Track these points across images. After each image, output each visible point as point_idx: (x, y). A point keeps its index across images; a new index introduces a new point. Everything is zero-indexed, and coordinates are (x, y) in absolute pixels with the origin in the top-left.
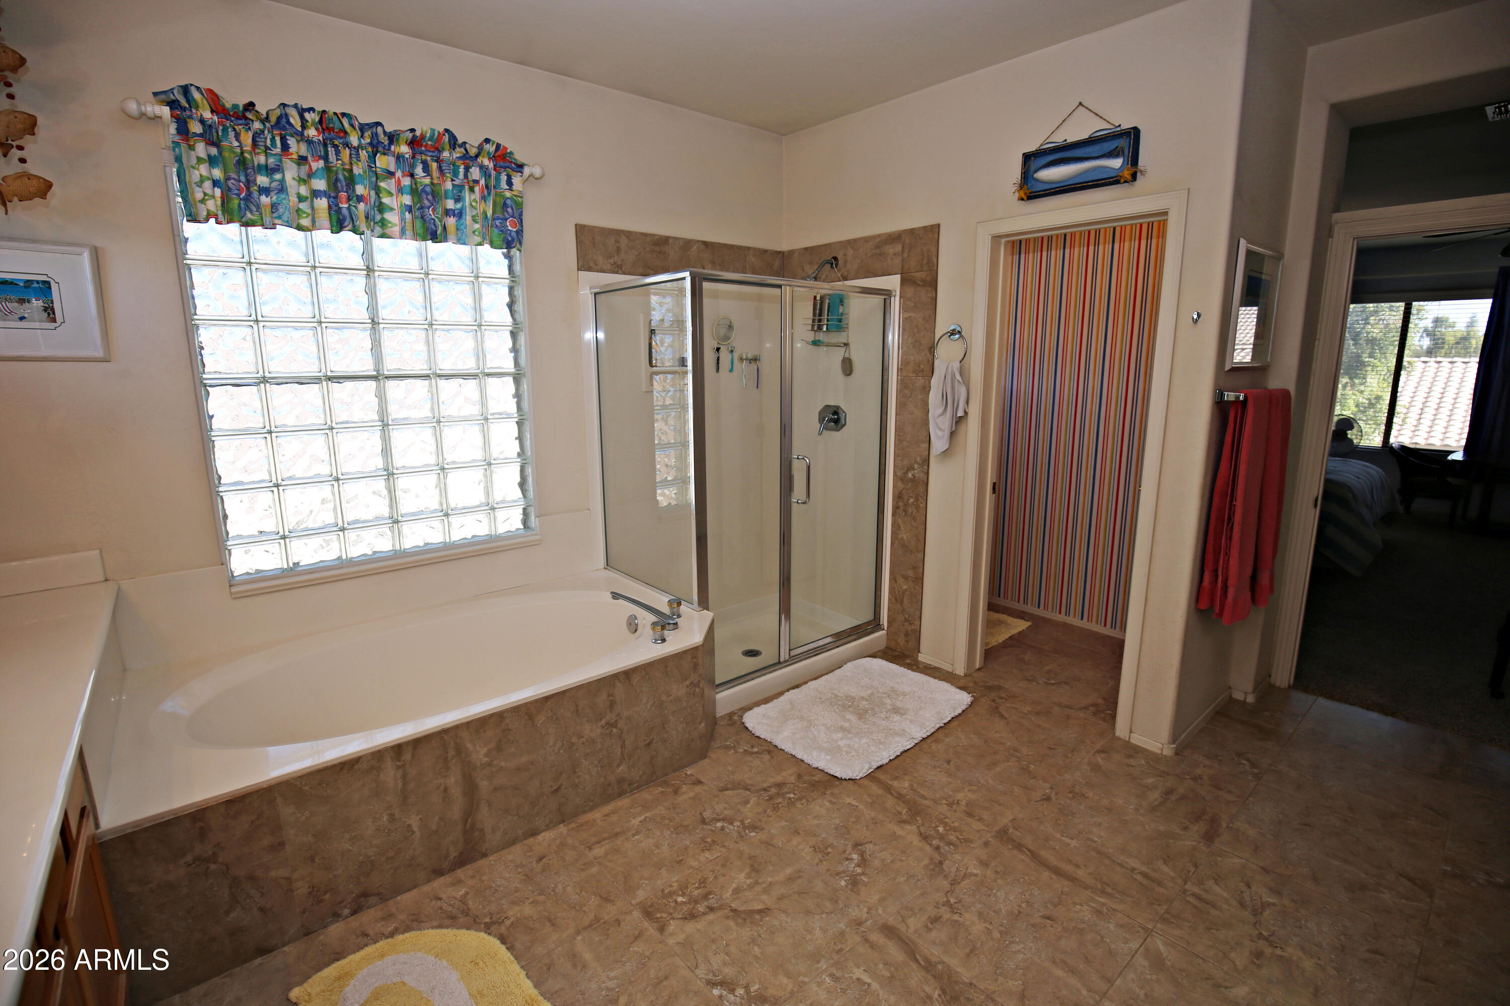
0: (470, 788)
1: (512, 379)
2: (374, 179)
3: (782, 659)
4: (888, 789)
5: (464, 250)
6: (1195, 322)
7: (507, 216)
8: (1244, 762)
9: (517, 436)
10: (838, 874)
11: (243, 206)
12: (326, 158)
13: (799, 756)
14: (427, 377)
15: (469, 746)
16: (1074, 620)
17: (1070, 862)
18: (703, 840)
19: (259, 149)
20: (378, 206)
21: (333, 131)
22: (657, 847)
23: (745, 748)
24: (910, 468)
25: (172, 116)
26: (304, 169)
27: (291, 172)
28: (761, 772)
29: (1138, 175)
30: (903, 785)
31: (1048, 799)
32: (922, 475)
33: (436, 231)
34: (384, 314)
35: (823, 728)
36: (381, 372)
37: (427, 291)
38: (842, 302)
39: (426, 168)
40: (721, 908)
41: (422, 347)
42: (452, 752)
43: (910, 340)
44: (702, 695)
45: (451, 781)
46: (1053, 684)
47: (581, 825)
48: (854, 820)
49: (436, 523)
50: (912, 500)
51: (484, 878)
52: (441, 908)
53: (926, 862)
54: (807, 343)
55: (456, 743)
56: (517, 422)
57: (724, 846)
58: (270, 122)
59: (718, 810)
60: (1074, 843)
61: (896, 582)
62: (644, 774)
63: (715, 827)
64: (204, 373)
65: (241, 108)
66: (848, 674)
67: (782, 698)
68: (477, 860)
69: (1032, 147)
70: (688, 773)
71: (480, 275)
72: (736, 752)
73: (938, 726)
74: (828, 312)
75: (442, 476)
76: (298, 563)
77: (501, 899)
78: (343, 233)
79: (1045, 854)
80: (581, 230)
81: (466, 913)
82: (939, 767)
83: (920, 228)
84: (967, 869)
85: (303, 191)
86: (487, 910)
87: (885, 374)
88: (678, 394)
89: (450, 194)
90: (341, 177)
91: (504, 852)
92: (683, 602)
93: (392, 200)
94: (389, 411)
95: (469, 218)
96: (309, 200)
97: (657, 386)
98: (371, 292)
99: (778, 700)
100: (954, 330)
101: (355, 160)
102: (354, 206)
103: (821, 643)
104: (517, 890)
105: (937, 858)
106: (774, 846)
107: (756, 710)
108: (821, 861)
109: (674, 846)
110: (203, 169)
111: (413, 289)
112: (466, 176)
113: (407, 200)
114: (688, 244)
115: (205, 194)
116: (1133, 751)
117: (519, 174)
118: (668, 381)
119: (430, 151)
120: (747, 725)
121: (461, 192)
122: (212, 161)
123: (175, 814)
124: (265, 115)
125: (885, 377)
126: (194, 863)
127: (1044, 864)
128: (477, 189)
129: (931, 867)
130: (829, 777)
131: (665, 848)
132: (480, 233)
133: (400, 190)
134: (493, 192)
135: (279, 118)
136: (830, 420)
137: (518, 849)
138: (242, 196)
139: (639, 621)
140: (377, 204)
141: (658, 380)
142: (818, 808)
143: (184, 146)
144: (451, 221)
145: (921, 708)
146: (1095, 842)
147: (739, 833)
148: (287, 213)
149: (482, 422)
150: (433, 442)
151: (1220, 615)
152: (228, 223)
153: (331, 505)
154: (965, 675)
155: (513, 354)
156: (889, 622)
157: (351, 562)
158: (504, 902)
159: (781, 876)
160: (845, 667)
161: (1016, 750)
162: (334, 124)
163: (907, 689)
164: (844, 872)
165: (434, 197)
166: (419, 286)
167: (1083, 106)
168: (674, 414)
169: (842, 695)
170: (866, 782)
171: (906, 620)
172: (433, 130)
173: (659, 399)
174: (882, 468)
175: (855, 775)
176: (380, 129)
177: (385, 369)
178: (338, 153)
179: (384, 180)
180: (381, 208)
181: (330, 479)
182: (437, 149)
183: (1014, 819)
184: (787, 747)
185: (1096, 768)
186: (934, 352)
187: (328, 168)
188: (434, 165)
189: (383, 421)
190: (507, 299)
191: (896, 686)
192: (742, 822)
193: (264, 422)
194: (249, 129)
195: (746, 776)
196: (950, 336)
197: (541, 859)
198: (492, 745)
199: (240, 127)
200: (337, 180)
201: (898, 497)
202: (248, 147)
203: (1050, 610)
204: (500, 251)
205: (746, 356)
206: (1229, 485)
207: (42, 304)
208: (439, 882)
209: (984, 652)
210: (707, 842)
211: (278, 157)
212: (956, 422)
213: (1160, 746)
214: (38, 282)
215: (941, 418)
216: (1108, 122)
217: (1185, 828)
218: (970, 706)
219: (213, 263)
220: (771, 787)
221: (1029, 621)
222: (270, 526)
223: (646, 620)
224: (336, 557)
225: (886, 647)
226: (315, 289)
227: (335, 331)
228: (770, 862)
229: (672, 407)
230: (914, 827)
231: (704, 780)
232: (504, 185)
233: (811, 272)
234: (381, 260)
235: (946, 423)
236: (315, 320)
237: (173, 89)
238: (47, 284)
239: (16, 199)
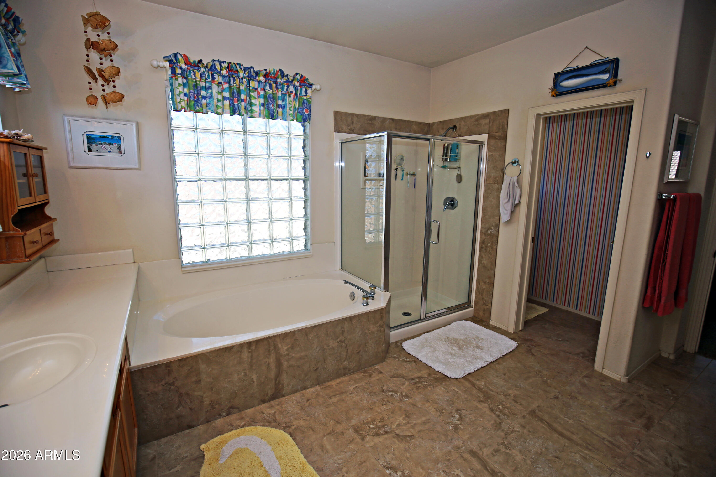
0: (279, 364)
1: (303, 181)
2: (249, 92)
3: (422, 318)
4: (474, 385)
5: (285, 123)
6: (648, 157)
7: (305, 108)
8: (668, 390)
9: (304, 207)
10: (448, 423)
11: (195, 104)
12: (229, 83)
13: (429, 365)
14: (266, 179)
15: (280, 345)
16: (571, 309)
17: (568, 430)
18: (383, 399)
19: (203, 79)
20: (250, 104)
21: (233, 71)
22: (361, 401)
23: (403, 359)
24: (489, 229)
25: (170, 66)
26: (221, 88)
27: (215, 89)
28: (411, 371)
29: (618, 82)
30: (481, 384)
31: (557, 398)
32: (495, 232)
33: (274, 114)
34: (250, 151)
35: (441, 352)
36: (248, 177)
37: (269, 141)
38: (457, 147)
39: (271, 87)
40: (391, 432)
41: (265, 166)
42: (272, 348)
43: (492, 166)
44: (384, 332)
45: (271, 360)
46: (560, 341)
47: (326, 387)
48: (456, 398)
49: (267, 245)
50: (489, 244)
51: (283, 406)
52: (264, 417)
53: (493, 422)
54: (440, 167)
55: (274, 344)
56: (304, 201)
57: (393, 404)
58: (207, 68)
59: (390, 387)
60: (571, 421)
61: (480, 284)
62: (356, 366)
63: (388, 394)
64: (176, 176)
65: (197, 62)
66: (454, 328)
67: (421, 337)
68: (280, 398)
69: (559, 70)
70: (376, 368)
71: (291, 134)
72: (399, 360)
73: (499, 356)
74: (451, 152)
75: (271, 224)
76: (209, 260)
77: (290, 416)
78: (235, 115)
79: (554, 425)
80: (336, 114)
81: (275, 421)
82: (500, 377)
83: (499, 111)
84: (514, 428)
85: (220, 97)
86: (284, 421)
87: (478, 182)
88: (377, 190)
89: (280, 98)
90: (235, 91)
91: (292, 395)
92: (376, 287)
93: (256, 101)
94: (250, 194)
95: (288, 109)
96: (222, 101)
97: (367, 186)
98: (245, 142)
99: (419, 337)
100: (515, 161)
101: (241, 83)
102: (240, 104)
103: (441, 312)
104: (297, 413)
105: (498, 421)
106: (417, 406)
107: (409, 341)
108: (440, 416)
109: (369, 401)
110: (181, 89)
111: (262, 140)
112: (287, 90)
113: (262, 100)
114: (384, 120)
115: (181, 99)
116: (605, 378)
117: (310, 88)
118: (372, 184)
119: (272, 79)
120: (404, 348)
121: (285, 97)
122: (184, 85)
123: (159, 363)
124: (206, 65)
125: (478, 184)
126: (165, 385)
127: (554, 430)
128: (292, 95)
129: (495, 425)
130: (444, 376)
131: (365, 401)
132: (292, 115)
133: (259, 96)
134: (299, 97)
135: (211, 66)
136: (449, 204)
137: (298, 395)
138: (195, 100)
139: (356, 295)
140: (249, 103)
141: (368, 183)
142: (438, 390)
143: (174, 79)
144: (280, 110)
145: (491, 347)
146: (583, 422)
147: (400, 398)
148: (213, 107)
149: (289, 200)
150: (268, 209)
151: (656, 310)
152: (189, 111)
153: (224, 235)
154: (514, 333)
155: (304, 170)
156: (475, 304)
157: (231, 260)
158: (291, 418)
159: (420, 421)
160: (452, 324)
161: (540, 372)
162: (233, 68)
163: (484, 337)
164: (451, 422)
165: (273, 99)
166: (265, 139)
167: (588, 48)
168: (375, 199)
169: (451, 337)
170: (462, 380)
171: (484, 303)
172: (274, 70)
173: (368, 192)
174: (475, 228)
175: (457, 376)
176: (252, 70)
177: (249, 176)
178: (234, 80)
179: (253, 92)
180: (251, 104)
181: (224, 223)
182: (275, 78)
183: (539, 406)
184: (424, 360)
185: (584, 385)
186: (504, 172)
187: (230, 87)
188: (274, 85)
189: (247, 199)
190: (302, 145)
191: (478, 335)
192: (401, 393)
193: (199, 198)
194: (199, 71)
195: (403, 372)
196: (512, 164)
197: (308, 400)
198: (289, 346)
199: (196, 70)
200: (233, 92)
201: (482, 243)
202: (198, 79)
203: (559, 303)
204: (300, 123)
205: (410, 173)
206: (664, 243)
207: (117, 146)
208: (263, 406)
209: (524, 322)
210: (384, 401)
211: (210, 83)
212: (514, 207)
213: (620, 377)
214: (116, 137)
215: (506, 204)
216: (602, 56)
217: (634, 421)
218: (516, 348)
219: (182, 128)
220: (415, 378)
221: (548, 308)
222: (199, 243)
223: (359, 294)
224: (225, 258)
225: (473, 316)
226: (222, 140)
227: (230, 158)
228: (415, 413)
229: (374, 196)
230: (487, 404)
231: (383, 372)
232: (303, 93)
233: (443, 132)
234: (250, 128)
235: (509, 207)
236: (221, 153)
237: (171, 55)
238: (119, 137)
239: (111, 102)
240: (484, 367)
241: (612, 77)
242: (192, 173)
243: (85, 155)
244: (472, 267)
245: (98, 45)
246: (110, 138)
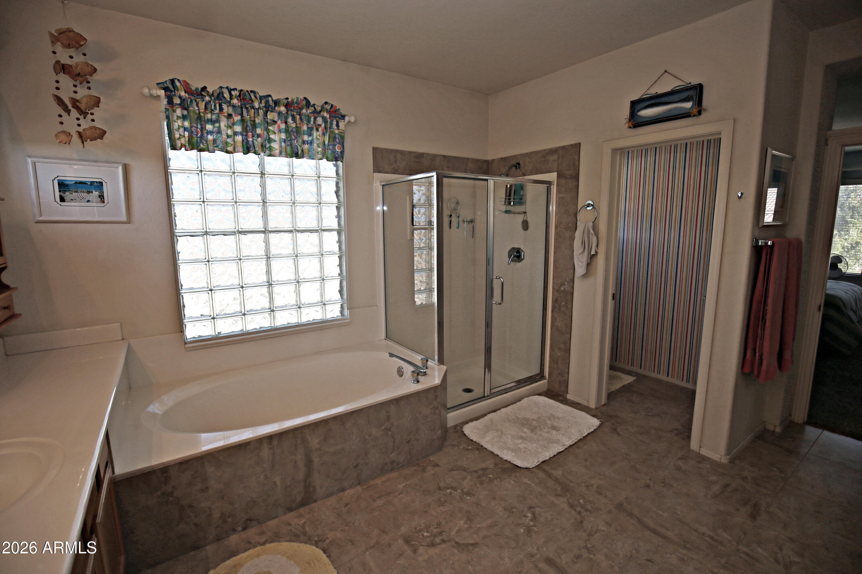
0: (309, 462)
1: (336, 232)
2: (266, 125)
3: (486, 395)
4: (549, 475)
5: (313, 162)
6: (740, 198)
7: (336, 144)
8: (775, 469)
9: (338, 264)
10: (519, 525)
11: (199, 141)
12: (242, 115)
14: (291, 231)
15: (309, 438)
16: (663, 377)
17: (662, 526)
18: (439, 499)
19: (208, 111)
20: (268, 140)
21: (246, 100)
22: (413, 502)
23: (464, 446)
24: (562, 284)
25: (165, 95)
26: (231, 121)
27: (224, 123)
28: (473, 461)
29: (703, 111)
30: (558, 473)
31: (648, 486)
32: (569, 288)
33: (298, 152)
34: (270, 197)
35: (510, 436)
36: (267, 229)
37: (293, 185)
38: (522, 188)
39: (294, 119)
40: (449, 541)
41: (289, 215)
42: (299, 442)
43: (563, 210)
44: (440, 415)
45: (299, 457)
46: (650, 416)
47: (369, 487)
48: (529, 493)
49: (294, 312)
50: (563, 303)
51: (315, 514)
52: (291, 530)
53: (572, 521)
54: (502, 212)
55: (302, 436)
56: (339, 257)
57: (452, 504)
58: (214, 96)
59: (448, 483)
60: (665, 515)
61: (554, 351)
62: (406, 459)
63: (446, 492)
64: (176, 229)
65: (200, 90)
66: (525, 405)
67: (486, 418)
68: (311, 504)
69: (636, 98)
70: (431, 459)
71: (321, 176)
72: (459, 448)
73: (579, 438)
74: (514, 194)
75: (297, 286)
76: (220, 332)
77: (324, 527)
78: (249, 154)
79: (647, 520)
80: (375, 150)
81: (305, 534)
82: (580, 463)
83: (568, 145)
84: (598, 527)
85: (230, 132)
86: (316, 533)
87: (547, 229)
88: (428, 241)
89: (306, 132)
90: (249, 124)
91: (326, 500)
92: (429, 360)
93: (275, 136)
94: (271, 250)
95: (315, 145)
96: (233, 137)
97: (416, 237)
98: (263, 186)
99: (483, 419)
100: (589, 204)
101: (256, 115)
102: (256, 140)
103: (509, 386)
104: (333, 523)
105: (579, 519)
106: (481, 506)
107: (471, 424)
108: (509, 516)
109: (422, 502)
110: (180, 122)
111: (285, 183)
112: (314, 122)
113: (283, 136)
114: (434, 157)
115: (180, 135)
116: (705, 459)
117: (343, 121)
118: (422, 234)
119: (296, 110)
120: (465, 433)
121: (312, 131)
122: (184, 118)
123: (153, 468)
124: (212, 93)
125: (548, 231)
126: (161, 496)
127: (646, 527)
128: (320, 129)
129: (576, 524)
130: (514, 466)
131: (417, 503)
132: (321, 153)
133: (280, 131)
134: (329, 130)
135: (219, 94)
136: (515, 256)
137: (333, 499)
138: (198, 136)
139: (405, 370)
140: (267, 138)
141: (417, 233)
142: (507, 484)
143: (170, 109)
144: (306, 147)
145: (569, 427)
146: (679, 515)
147: (460, 496)
148: (221, 144)
149: (320, 256)
150: (293, 267)
151: (758, 376)
152: (191, 150)
153: (239, 301)
154: (596, 408)
155: (337, 219)
156: (549, 375)
157: (248, 333)
158: (325, 529)
159: (484, 524)
160: (523, 401)
161: (627, 455)
162: (246, 96)
163: (560, 415)
164: (522, 524)
165: (297, 134)
166: (288, 182)
167: (667, 72)
168: (426, 252)
169: (521, 417)
170: (536, 470)
171: (560, 374)
172: (298, 98)
173: (417, 244)
174: (546, 284)
175: (529, 465)
176: (270, 99)
177: (269, 227)
178: (248, 111)
179: (271, 125)
180: (270, 140)
181: (239, 287)
182: (299, 108)
183: (627, 498)
184: (489, 447)
185: (679, 469)
186: (577, 217)
187: (243, 120)
188: (298, 117)
189: (267, 256)
190: (335, 189)
191: (554, 413)
192: (462, 490)
193: (206, 256)
194: (204, 100)
195: (464, 463)
196: (586, 208)
197: (346, 505)
198: (322, 438)
199: (199, 99)
200: (247, 126)
201: (555, 301)
202: (202, 110)
203: (647, 370)
204: (332, 163)
205: (467, 219)
206: (762, 297)
207: (98, 194)
208: (290, 516)
209: (607, 395)
210: (441, 501)
211: (217, 115)
212: (591, 258)
213: (719, 456)
214: (97, 182)
215: (581, 256)
216: (683, 81)
217: (737, 510)
218: (600, 427)
219: (182, 171)
220: (479, 470)
221: (634, 376)
222: (207, 312)
223: (408, 369)
224: (240, 330)
225: (548, 390)
226: (234, 184)
227: (244, 207)
228: (479, 515)
229: (424, 248)
230: (565, 499)
231: (440, 464)
232: (335, 127)
233: (505, 171)
234: (268, 169)
235: (585, 258)
236: (233, 201)
237: (166, 81)
238: (101, 183)
239: (89, 140)
240: (561, 452)
241: (696, 105)
242: (197, 226)
243: (58, 206)
244: (544, 331)
245: (71, 69)
246: (89, 184)
